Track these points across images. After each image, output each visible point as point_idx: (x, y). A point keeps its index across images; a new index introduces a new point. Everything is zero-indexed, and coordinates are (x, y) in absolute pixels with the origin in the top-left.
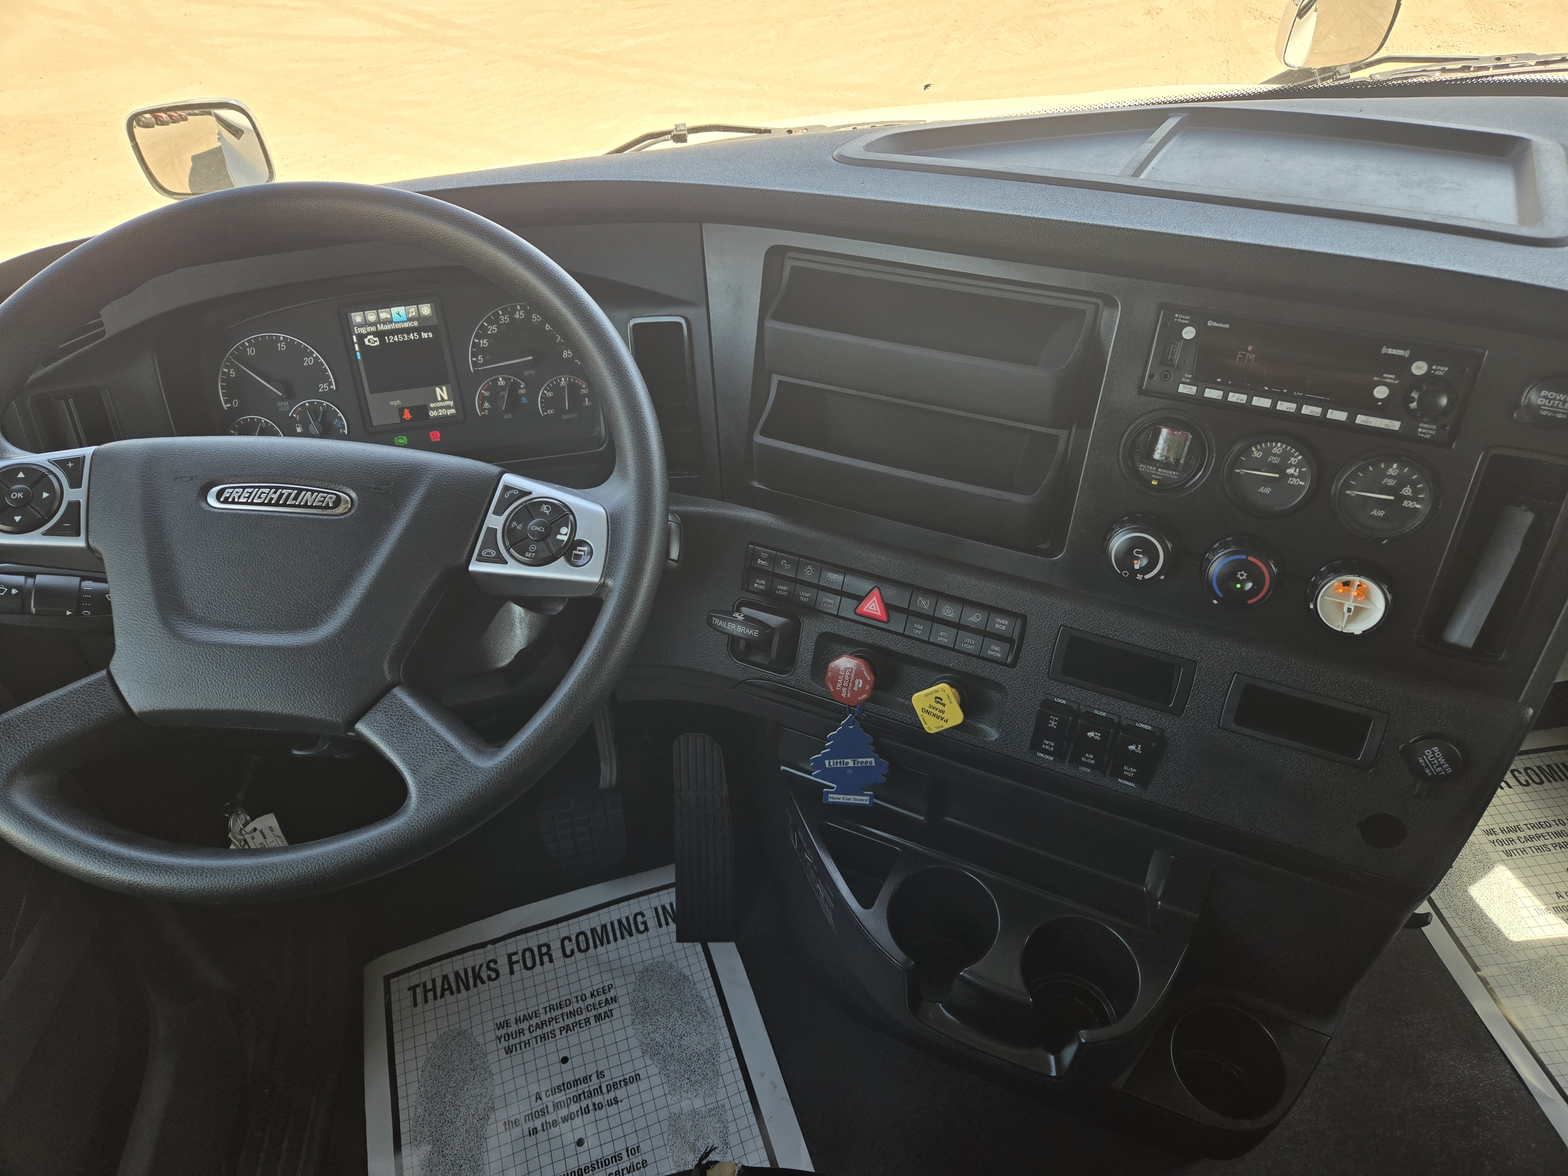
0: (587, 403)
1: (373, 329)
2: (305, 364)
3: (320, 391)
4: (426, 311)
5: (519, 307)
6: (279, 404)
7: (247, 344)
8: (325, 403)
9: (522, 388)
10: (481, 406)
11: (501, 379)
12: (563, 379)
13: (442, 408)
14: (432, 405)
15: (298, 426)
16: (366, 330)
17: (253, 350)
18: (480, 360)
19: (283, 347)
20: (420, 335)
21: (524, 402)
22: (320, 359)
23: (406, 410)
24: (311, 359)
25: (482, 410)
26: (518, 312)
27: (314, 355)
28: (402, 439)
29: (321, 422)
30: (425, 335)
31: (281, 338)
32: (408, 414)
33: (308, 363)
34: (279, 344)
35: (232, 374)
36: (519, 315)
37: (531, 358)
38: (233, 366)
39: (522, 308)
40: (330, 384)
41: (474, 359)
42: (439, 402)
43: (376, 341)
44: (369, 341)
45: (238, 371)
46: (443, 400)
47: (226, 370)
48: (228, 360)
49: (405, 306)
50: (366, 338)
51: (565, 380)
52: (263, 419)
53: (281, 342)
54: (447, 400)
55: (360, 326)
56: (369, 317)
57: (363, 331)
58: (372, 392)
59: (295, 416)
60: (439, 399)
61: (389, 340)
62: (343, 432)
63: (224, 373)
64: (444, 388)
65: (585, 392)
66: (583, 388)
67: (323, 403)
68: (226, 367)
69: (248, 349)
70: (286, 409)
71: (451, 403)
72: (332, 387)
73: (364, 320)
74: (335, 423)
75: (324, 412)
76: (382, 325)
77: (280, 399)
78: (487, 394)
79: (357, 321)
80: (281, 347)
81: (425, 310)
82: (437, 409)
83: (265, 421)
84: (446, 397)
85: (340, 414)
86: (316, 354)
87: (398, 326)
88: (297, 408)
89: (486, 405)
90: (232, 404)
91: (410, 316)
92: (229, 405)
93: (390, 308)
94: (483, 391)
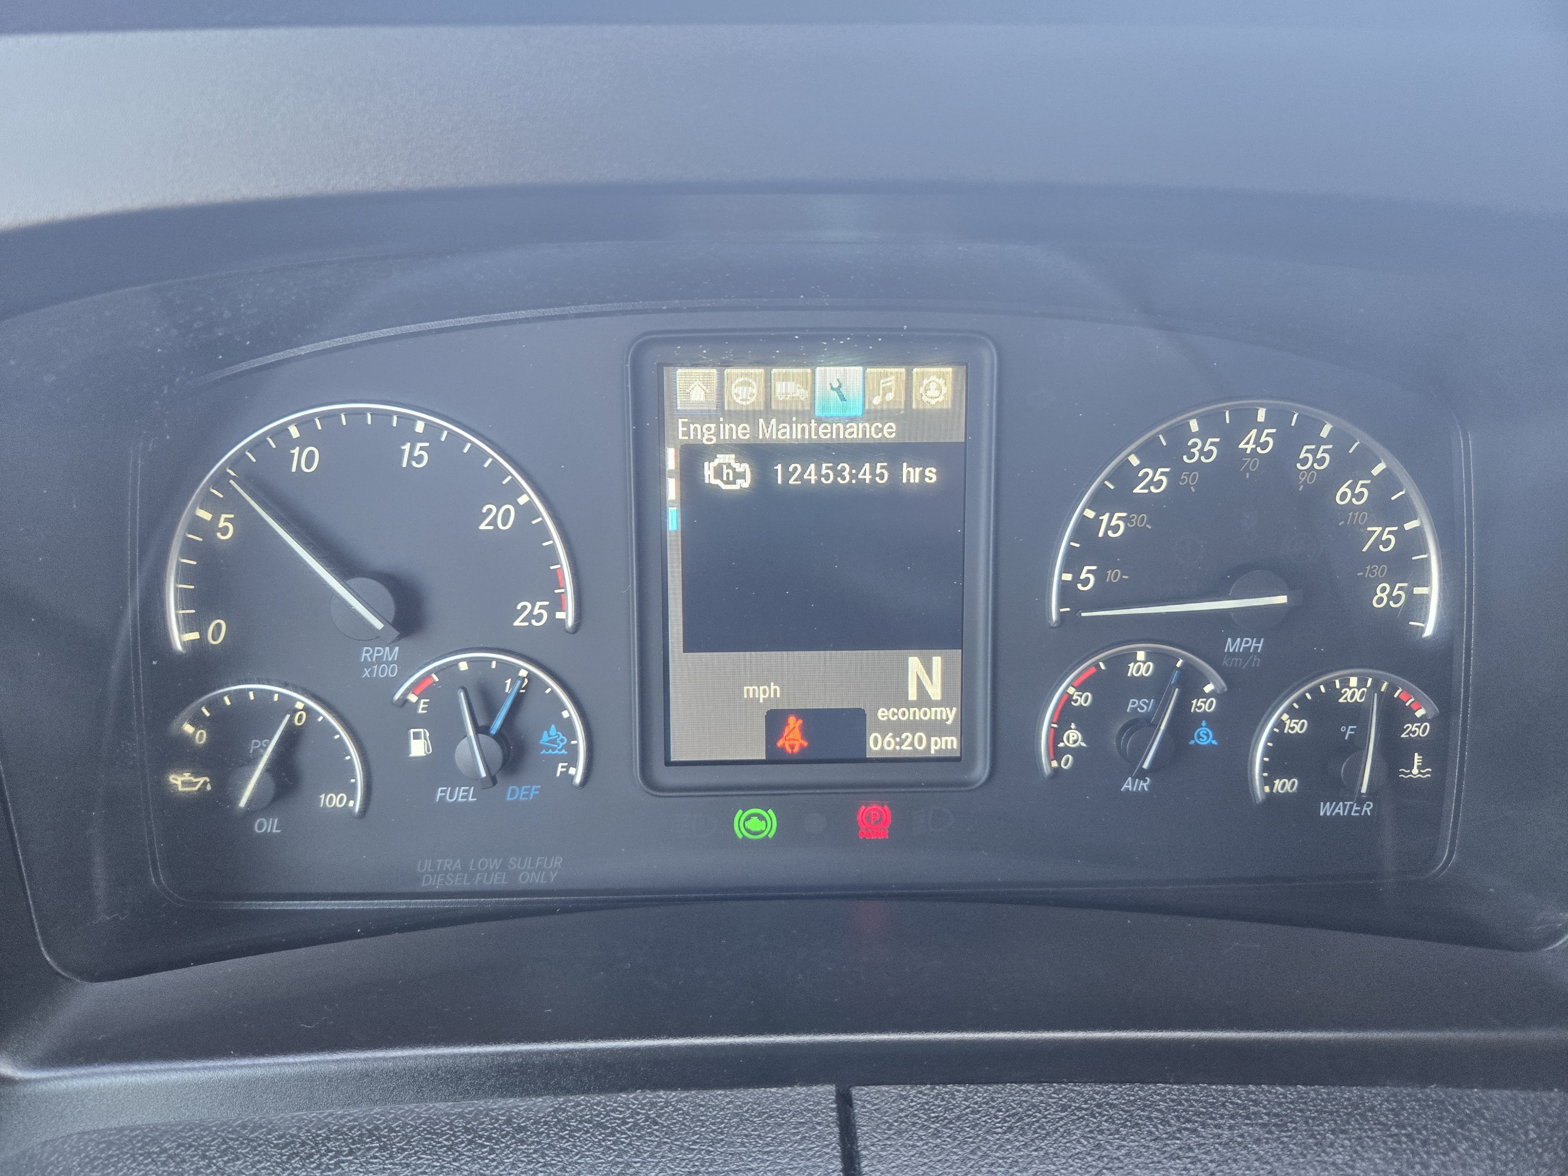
0: (1415, 771)
1: (741, 433)
2: (483, 527)
3: (517, 623)
4: (933, 392)
5: (1261, 415)
6: (367, 653)
7: (294, 432)
8: (525, 669)
9: (1207, 696)
10: (1056, 736)
11: (1141, 655)
12: (1353, 681)
13: (914, 726)
14: (883, 714)
15: (417, 736)
16: (717, 434)
17: (311, 455)
18: (1086, 582)
19: (419, 459)
20: (895, 474)
21: (1204, 742)
22: (539, 515)
23: (792, 720)
24: (508, 511)
25: (1056, 753)
26: (1254, 432)
27: (522, 500)
28: (761, 818)
29: (499, 737)
30: (911, 474)
31: (420, 427)
32: (797, 734)
33: (493, 522)
34: (407, 447)
35: (225, 531)
36: (1257, 442)
37: (1282, 599)
38: (231, 503)
39: (1276, 418)
40: (558, 603)
41: (1068, 577)
42: (909, 705)
43: (742, 476)
44: (718, 473)
45: (246, 518)
46: (924, 700)
47: (206, 515)
48: (220, 481)
49: (866, 364)
50: (711, 460)
51: (1362, 683)
52: (301, 701)
53: (416, 438)
54: (937, 704)
55: (700, 416)
56: (734, 391)
57: (706, 435)
58: (689, 646)
59: (413, 698)
60: (913, 695)
61: (787, 475)
62: (565, 774)
63: (196, 525)
64: (937, 661)
65: (1419, 732)
66: (1414, 720)
67: (520, 668)
68: (208, 502)
69: (296, 451)
70: (391, 671)
71: (950, 715)
72: (560, 615)
73: (714, 398)
74: (545, 738)
75: (519, 700)
76: (773, 421)
77: (373, 637)
78: (1083, 700)
79: (693, 398)
80: (411, 457)
81: (933, 386)
82: (897, 728)
83: (306, 709)
84: (935, 692)
85: (570, 712)
86: (528, 496)
87: (826, 434)
88: (428, 675)
89: (1073, 737)
90: (203, 634)
91: (877, 401)
92: (195, 636)
93: (813, 365)
94: (1071, 690)
